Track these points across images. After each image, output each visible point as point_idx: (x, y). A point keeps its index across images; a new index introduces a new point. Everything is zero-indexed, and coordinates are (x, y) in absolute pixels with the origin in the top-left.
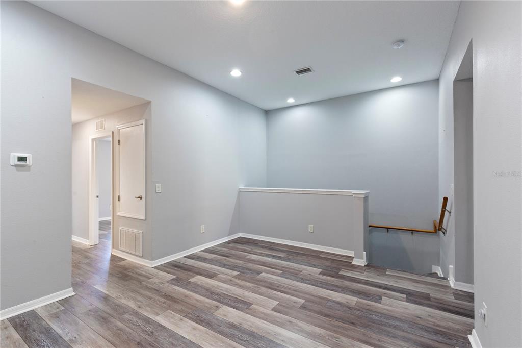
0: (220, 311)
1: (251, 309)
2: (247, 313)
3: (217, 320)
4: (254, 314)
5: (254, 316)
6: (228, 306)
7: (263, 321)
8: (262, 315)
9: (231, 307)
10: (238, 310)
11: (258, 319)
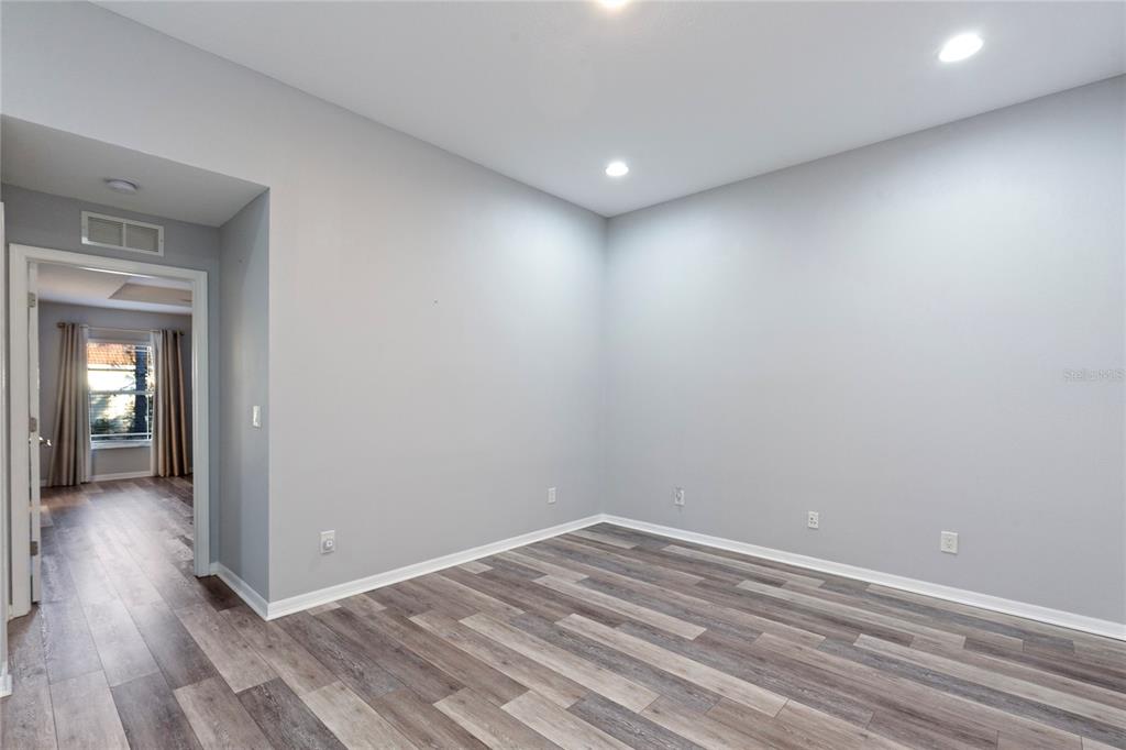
0: (648, 701)
1: (574, 696)
2: (584, 688)
3: (646, 682)
4: (569, 686)
5: (569, 680)
6: (628, 710)
7: (554, 669)
8: (554, 681)
9: (622, 707)
10: (604, 698)
11: (564, 674)
